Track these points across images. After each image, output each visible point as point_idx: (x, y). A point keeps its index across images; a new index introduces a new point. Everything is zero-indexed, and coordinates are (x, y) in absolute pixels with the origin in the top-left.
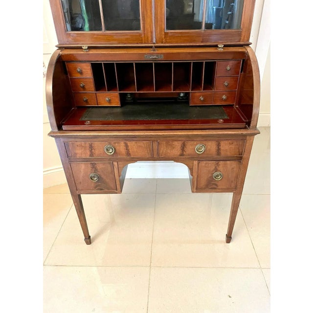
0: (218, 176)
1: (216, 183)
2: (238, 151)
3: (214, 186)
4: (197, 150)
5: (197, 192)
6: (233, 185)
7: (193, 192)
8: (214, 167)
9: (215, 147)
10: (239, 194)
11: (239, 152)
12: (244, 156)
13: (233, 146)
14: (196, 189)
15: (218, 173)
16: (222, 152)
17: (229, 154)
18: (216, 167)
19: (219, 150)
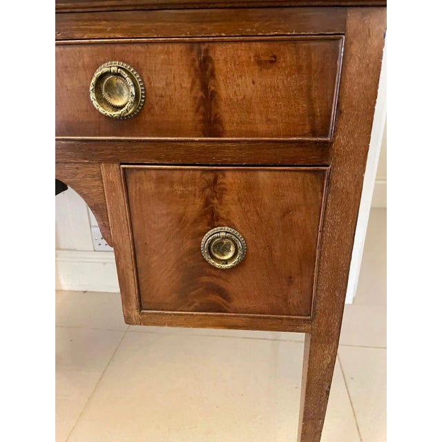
0: (222, 248)
1: (221, 283)
2: (303, 106)
3: (214, 298)
4: (101, 100)
5: (143, 322)
6: (295, 297)
7: (128, 320)
8: (199, 203)
9: (187, 84)
10: (329, 342)
11: (312, 115)
12: (341, 140)
13: (277, 79)
14: (141, 307)
15: (220, 232)
16: (226, 117)
17: (262, 127)
18: (207, 203)
19: (208, 99)
